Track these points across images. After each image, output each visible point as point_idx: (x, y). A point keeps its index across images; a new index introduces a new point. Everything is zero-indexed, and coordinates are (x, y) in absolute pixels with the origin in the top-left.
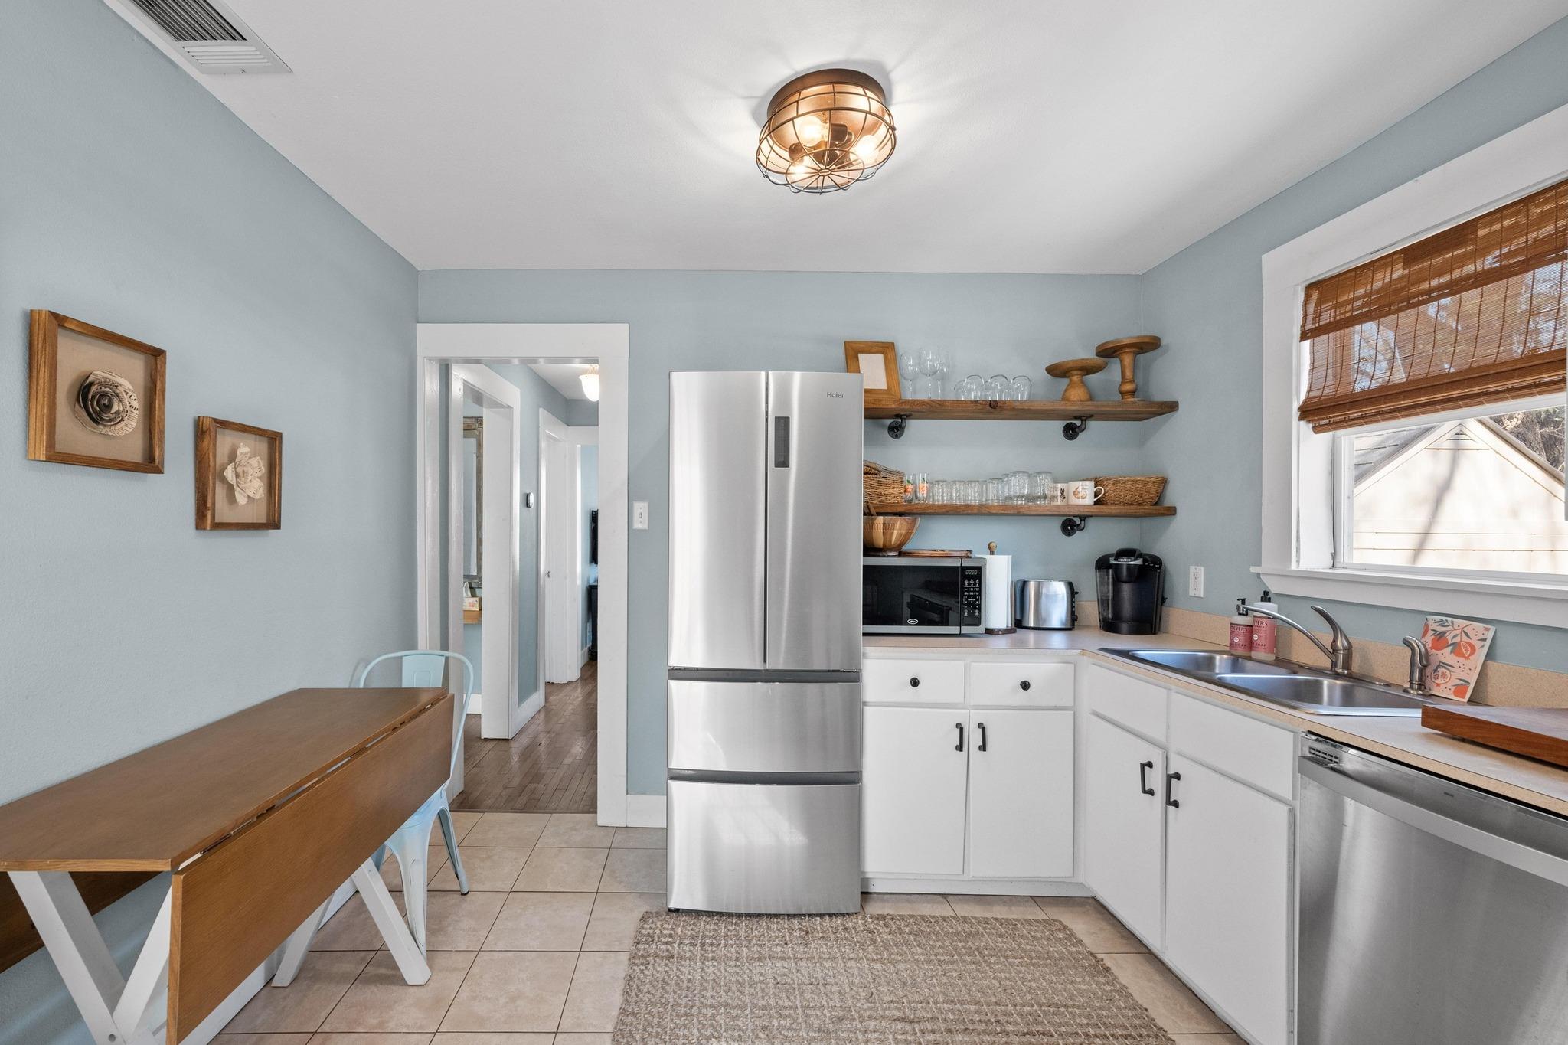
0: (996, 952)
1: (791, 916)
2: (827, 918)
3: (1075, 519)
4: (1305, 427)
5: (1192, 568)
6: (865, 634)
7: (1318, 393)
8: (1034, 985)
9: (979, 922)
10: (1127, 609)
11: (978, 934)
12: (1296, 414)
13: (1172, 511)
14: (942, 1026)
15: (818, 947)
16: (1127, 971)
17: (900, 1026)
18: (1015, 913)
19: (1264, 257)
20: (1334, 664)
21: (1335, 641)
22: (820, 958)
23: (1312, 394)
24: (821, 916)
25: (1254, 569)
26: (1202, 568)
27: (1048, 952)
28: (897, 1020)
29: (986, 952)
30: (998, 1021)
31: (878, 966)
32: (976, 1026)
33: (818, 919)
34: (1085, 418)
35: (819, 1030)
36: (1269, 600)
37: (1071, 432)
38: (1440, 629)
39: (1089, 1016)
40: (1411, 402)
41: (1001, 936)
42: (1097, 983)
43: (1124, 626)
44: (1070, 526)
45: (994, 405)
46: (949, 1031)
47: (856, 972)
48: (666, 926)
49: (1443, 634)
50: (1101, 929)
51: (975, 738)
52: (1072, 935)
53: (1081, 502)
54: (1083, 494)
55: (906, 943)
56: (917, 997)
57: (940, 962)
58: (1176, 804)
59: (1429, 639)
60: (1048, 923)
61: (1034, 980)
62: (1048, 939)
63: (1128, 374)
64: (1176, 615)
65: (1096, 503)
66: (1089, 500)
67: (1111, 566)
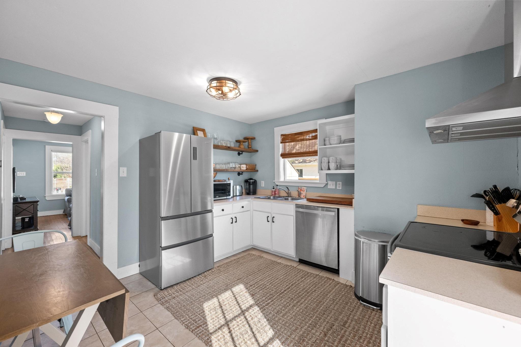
0: (245, 262)
1: (198, 275)
2: (207, 272)
3: (240, 172)
4: (281, 158)
5: (262, 181)
6: (214, 200)
7: (283, 152)
8: (254, 264)
9: (230, 262)
10: (251, 190)
11: (239, 261)
12: (280, 155)
13: (257, 171)
14: (246, 277)
15: (210, 278)
16: (265, 256)
17: (239, 281)
18: (242, 255)
19: (274, 128)
20: (288, 195)
21: (288, 192)
22: (212, 279)
23: (282, 152)
24: (206, 272)
25: (274, 181)
26: (264, 181)
27: (252, 258)
28: (238, 280)
29: (243, 263)
30: (253, 272)
31: (226, 274)
32: (251, 274)
33: (205, 273)
34: (242, 152)
35: (225, 290)
36: (278, 186)
37: (239, 154)
38: (301, 188)
39: (265, 264)
40: (296, 156)
41: (243, 259)
42: (262, 259)
43: (251, 194)
44: (239, 174)
45: (229, 147)
46: (247, 277)
47: (223, 277)
48: (165, 293)
49: (301, 189)
50: (257, 252)
51: (234, 220)
52: (254, 254)
53: (244, 169)
54: (244, 167)
55: (227, 268)
56: (237, 275)
57: (236, 268)
58: (274, 222)
59: (300, 190)
60: (249, 254)
61: (253, 263)
62: (251, 256)
63: (250, 144)
64: (259, 191)
65: (246, 169)
66: (245, 169)
67: (248, 182)
